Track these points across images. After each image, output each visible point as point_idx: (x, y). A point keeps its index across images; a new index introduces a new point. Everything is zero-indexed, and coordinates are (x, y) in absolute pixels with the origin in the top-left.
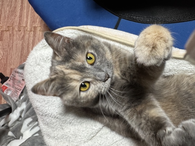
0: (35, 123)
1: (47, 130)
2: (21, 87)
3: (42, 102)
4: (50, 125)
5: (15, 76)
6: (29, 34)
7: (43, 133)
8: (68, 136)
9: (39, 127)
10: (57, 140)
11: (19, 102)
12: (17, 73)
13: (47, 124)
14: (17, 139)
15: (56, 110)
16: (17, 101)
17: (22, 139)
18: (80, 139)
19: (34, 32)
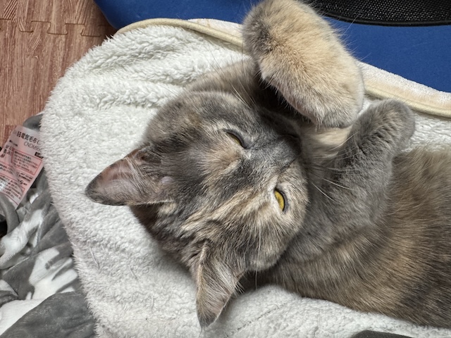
0: (64, 262)
1: (96, 279)
2: (31, 172)
3: (86, 209)
4: (105, 268)
5: (17, 145)
6: (54, 41)
7: (85, 286)
8: (150, 297)
9: (76, 270)
10: (120, 306)
11: (26, 208)
12: (23, 137)
13: (97, 265)
14: (19, 299)
15: (120, 231)
16: (21, 205)
17: (32, 298)
18: (178, 303)
19: (66, 38)
